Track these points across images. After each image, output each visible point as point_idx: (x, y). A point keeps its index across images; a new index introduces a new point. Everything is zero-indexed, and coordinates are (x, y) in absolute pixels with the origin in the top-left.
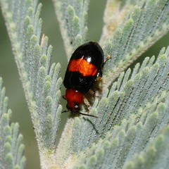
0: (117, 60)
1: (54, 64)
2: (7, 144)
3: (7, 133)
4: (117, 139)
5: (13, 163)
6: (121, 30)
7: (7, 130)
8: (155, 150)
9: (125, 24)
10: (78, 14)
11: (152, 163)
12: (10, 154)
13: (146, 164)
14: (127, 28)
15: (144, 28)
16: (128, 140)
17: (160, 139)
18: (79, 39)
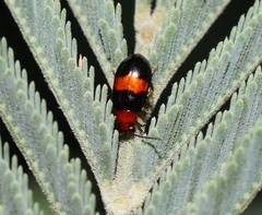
0: (163, 70)
1: (99, 86)
2: (72, 184)
3: (68, 171)
4: (188, 158)
5: (82, 203)
6: (163, 36)
7: (68, 168)
8: (236, 165)
9: (166, 30)
10: (111, 26)
11: (235, 180)
12: (77, 195)
13: (229, 182)
14: (169, 34)
15: (185, 31)
16: (199, 157)
17: (240, 151)
18: (118, 54)
